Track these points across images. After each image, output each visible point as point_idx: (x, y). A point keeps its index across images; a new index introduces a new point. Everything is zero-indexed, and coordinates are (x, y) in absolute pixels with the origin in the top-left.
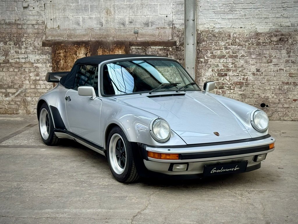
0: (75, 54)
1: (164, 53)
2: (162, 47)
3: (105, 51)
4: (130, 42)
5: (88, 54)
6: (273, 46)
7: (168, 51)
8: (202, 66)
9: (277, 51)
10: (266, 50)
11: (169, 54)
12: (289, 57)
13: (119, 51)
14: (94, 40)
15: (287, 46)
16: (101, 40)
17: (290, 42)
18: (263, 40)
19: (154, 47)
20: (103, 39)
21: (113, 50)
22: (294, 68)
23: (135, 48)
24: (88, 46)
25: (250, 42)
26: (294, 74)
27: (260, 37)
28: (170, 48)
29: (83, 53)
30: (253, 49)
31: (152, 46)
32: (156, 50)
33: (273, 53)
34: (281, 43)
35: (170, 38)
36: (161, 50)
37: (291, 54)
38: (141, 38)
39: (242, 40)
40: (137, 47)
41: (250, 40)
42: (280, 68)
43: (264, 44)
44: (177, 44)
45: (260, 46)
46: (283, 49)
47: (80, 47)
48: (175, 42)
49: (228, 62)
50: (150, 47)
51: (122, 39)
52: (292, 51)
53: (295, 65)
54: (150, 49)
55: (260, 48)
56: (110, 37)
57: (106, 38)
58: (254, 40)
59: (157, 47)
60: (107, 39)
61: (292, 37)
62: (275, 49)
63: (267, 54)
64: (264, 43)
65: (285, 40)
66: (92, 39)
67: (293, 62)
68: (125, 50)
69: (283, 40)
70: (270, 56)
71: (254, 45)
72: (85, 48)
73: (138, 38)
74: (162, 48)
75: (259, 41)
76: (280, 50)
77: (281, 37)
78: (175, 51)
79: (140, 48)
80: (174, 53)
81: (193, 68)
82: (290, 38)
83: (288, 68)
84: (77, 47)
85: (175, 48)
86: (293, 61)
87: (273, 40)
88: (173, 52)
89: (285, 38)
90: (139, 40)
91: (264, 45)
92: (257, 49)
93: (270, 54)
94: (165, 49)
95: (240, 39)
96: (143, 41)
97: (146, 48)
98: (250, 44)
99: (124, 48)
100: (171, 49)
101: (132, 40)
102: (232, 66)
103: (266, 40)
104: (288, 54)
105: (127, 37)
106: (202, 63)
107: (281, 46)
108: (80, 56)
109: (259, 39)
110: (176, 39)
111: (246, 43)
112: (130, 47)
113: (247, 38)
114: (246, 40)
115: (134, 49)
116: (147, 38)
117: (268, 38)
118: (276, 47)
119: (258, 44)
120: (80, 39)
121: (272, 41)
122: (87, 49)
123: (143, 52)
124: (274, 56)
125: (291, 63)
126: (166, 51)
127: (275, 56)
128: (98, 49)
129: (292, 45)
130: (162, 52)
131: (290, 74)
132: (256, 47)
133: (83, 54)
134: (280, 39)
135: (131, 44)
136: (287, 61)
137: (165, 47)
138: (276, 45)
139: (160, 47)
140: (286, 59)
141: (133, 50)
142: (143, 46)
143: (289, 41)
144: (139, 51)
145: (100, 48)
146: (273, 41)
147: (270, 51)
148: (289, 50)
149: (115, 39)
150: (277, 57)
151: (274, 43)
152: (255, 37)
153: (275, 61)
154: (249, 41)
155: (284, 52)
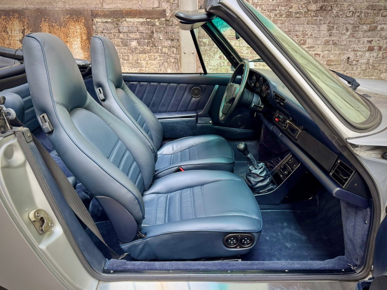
0: (4, 31)
1: (148, 29)
2: (144, 20)
3: (52, 26)
4: (92, 11)
5: (26, 31)
6: (310, 18)
7: (153, 26)
8: (205, 51)
9: (315, 26)
10: (299, 24)
11: (156, 31)
12: (330, 36)
13: (75, 26)
14: (33, 7)
15: (329, 19)
16: (44, 7)
17: (335, 12)
18: (297, 8)
19: (132, 20)
20: (47, 6)
21: (66, 24)
22: (335, 52)
23: (101, 21)
24: (24, 18)
25: (278, 11)
26: (334, 62)
27: (292, 4)
28: (156, 20)
29: (17, 29)
30: (280, 24)
31: (128, 18)
32: (135, 24)
33: (309, 30)
34: (322, 14)
35: (156, 5)
36: (142, 24)
37: (334, 32)
38: (109, 4)
39: (265, 8)
40: (105, 20)
41: (277, 9)
42: (315, 52)
43: (298, 15)
44: (167, 14)
45: (292, 19)
46: (324, 23)
47: (10, 19)
48: (164, 11)
49: (241, 45)
50: (125, 20)
51: (79, 7)
52: (335, 27)
53: (337, 48)
54: (125, 23)
55: (291, 22)
56: (59, 2)
57: (52, 4)
58: (283, 8)
59: (136, 20)
60: (54, 6)
61: (339, 4)
62: (312, 24)
63: (299, 31)
64: (298, 13)
65: (328, 9)
66: (29, 7)
67: (335, 44)
68: (85, 25)
69: (325, 10)
70: (304, 35)
71: (282, 16)
72: (20, 21)
73: (104, 4)
74: (143, 22)
75: (290, 10)
76: (319, 25)
77: (323, 4)
78: (164, 25)
79: (109, 20)
80: (162, 29)
81: (193, 53)
82: (335, 5)
83: (326, 52)
84: (6, 19)
85: (164, 22)
86: (335, 41)
87: (311, 9)
88: (160, 28)
89: (329, 6)
90: (107, 7)
91: (297, 17)
92: (286, 24)
93: (304, 32)
94: (148, 23)
95: (264, 6)
96: (113, 9)
97: (119, 21)
98: (276, 16)
99: (83, 20)
100: (157, 24)
101: (96, 8)
102: (247, 51)
103: (301, 8)
104: (330, 32)
105: (87, 2)
106: (205, 46)
107: (322, 18)
108: (13, 34)
109: (291, 8)
110: (165, 6)
111: (271, 14)
112: (93, 20)
113: (274, 5)
114: (271, 8)
115: (100, 23)
116: (119, 5)
117: (304, 6)
118: (315, 19)
119: (289, 15)
120: (9, 5)
121: (308, 10)
122: (24, 23)
123: (115, 28)
124: (309, 34)
125: (332, 44)
126: (150, 27)
127: (311, 35)
128: (41, 22)
129: (337, 18)
130: (145, 29)
131: (328, 61)
132: (285, 20)
133: (18, 32)
134: (321, 8)
135: (94, 14)
136: (327, 43)
137: (148, 20)
138: (314, 16)
139: (141, 20)
140: (326, 39)
141: (98, 24)
142: (114, 18)
143: (333, 10)
144: (108, 25)
145: (45, 21)
146: (311, 11)
147: (305, 26)
148: (332, 25)
149: (67, 7)
150: (314, 36)
151: (312, 14)
152: (286, 4)
153: (310, 41)
154: (275, 10)
155: (324, 27)
